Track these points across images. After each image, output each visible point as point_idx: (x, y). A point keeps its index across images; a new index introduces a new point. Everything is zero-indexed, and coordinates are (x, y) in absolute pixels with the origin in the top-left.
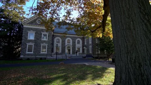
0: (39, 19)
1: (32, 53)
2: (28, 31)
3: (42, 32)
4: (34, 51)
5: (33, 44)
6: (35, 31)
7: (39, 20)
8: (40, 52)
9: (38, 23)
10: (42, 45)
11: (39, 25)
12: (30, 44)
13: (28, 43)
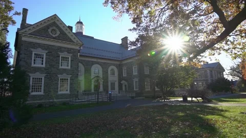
0: (54, 28)
1: (42, 93)
2: (32, 50)
3: (60, 53)
4: (44, 90)
5: (43, 76)
6: (46, 50)
7: (53, 30)
8: (57, 92)
9: (51, 34)
10: (60, 77)
11: (54, 38)
12: (38, 75)
13: (31, 73)
